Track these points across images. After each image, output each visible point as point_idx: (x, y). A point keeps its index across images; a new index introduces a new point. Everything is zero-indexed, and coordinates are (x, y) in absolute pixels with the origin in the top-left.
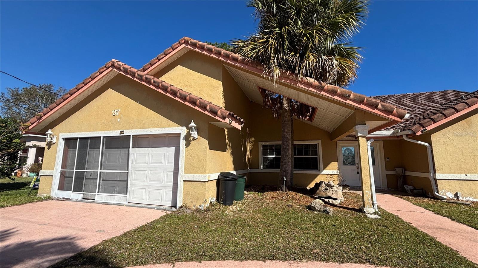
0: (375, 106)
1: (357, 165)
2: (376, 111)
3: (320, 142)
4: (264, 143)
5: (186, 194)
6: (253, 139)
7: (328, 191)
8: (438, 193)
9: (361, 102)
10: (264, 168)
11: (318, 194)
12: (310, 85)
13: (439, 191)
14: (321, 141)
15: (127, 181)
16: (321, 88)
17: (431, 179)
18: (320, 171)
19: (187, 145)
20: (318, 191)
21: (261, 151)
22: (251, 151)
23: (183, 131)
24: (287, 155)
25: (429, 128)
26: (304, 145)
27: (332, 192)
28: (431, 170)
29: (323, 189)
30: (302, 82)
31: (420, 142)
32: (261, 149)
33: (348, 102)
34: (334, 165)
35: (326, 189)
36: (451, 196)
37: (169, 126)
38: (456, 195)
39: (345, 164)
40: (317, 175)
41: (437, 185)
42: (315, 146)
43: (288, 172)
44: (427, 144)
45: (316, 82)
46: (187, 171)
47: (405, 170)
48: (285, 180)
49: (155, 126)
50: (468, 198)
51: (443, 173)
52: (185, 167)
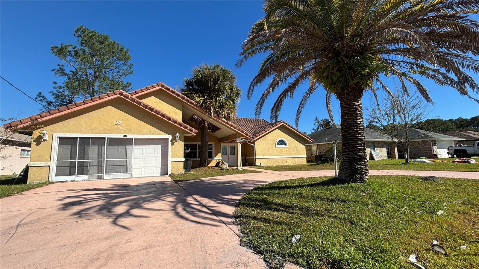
0: (243, 132)
1: (228, 155)
2: (243, 134)
5: (173, 168)
9: (239, 130)
12: (224, 121)
13: (256, 163)
14: (214, 142)
15: (127, 165)
16: (228, 123)
17: (254, 159)
18: (213, 158)
19: (173, 144)
23: (170, 137)
25: (255, 139)
28: (255, 155)
30: (221, 120)
31: (252, 144)
33: (236, 130)
34: (220, 155)
35: (222, 164)
36: (259, 164)
37: (161, 134)
39: (223, 155)
40: (212, 160)
41: (256, 161)
42: (211, 145)
44: (254, 145)
45: (226, 121)
46: (172, 157)
47: (246, 156)
48: (207, 161)
49: (150, 134)
50: (263, 164)
51: (258, 156)
52: (172, 155)
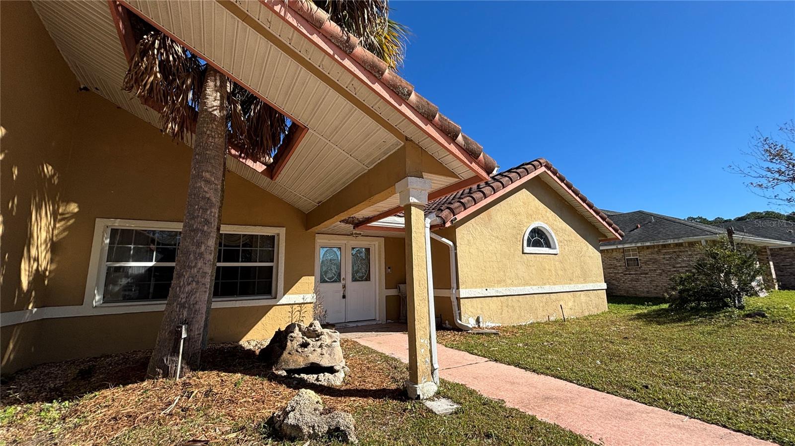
0: (451, 135)
1: (343, 282)
2: (450, 145)
3: (282, 231)
4: (118, 224)
6: (74, 208)
7: (310, 348)
8: (460, 320)
9: (428, 117)
10: (106, 299)
11: (287, 363)
13: (462, 317)
14: (285, 228)
16: (346, 49)
17: (454, 300)
18: (275, 298)
20: (285, 355)
21: (102, 249)
22: (55, 247)
24: (202, 254)
25: (459, 217)
26: (244, 235)
27: (319, 350)
28: (454, 285)
29: (296, 344)
31: (444, 240)
32: (102, 241)
33: (405, 109)
34: (308, 283)
35: (305, 345)
36: (473, 322)
38: (478, 321)
39: (323, 281)
40: (270, 308)
41: (459, 309)
42: (271, 240)
43: (197, 307)
44: (451, 243)
48: (184, 335)
50: (487, 324)
51: (466, 288)
